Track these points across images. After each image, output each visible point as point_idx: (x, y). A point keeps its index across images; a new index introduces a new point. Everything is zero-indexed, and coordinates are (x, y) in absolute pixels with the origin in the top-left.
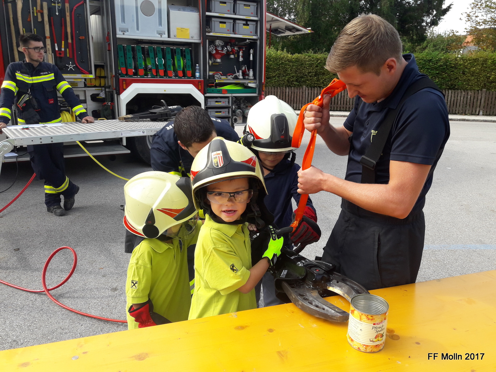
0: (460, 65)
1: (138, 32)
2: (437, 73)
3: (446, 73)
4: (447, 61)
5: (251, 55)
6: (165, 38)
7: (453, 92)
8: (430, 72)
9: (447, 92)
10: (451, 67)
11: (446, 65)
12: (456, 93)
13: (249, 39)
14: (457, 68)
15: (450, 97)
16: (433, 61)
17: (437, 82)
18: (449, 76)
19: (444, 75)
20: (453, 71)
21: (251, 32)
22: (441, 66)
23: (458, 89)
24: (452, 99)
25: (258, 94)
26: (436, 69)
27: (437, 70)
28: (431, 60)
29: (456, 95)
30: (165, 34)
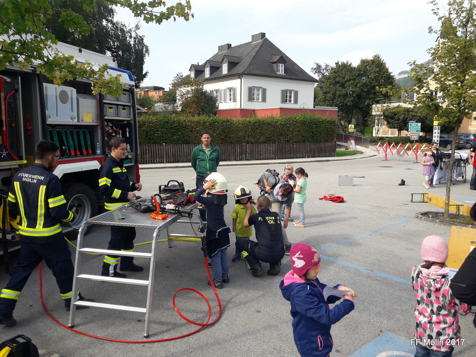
0: (189, 126)
1: (57, 118)
2: (174, 132)
3: (180, 132)
4: (179, 123)
5: (128, 133)
6: (75, 122)
7: (187, 146)
8: (169, 131)
9: (182, 145)
10: (183, 127)
11: (179, 126)
12: (189, 146)
13: (126, 120)
14: (186, 128)
15: (185, 149)
16: (169, 123)
17: (175, 138)
18: (182, 133)
19: (179, 133)
20: (184, 130)
21: (127, 115)
22: (176, 126)
23: (189, 143)
24: (187, 151)
25: (135, 163)
26: (173, 128)
27: (174, 130)
28: (168, 121)
29: (189, 147)
30: (75, 119)
